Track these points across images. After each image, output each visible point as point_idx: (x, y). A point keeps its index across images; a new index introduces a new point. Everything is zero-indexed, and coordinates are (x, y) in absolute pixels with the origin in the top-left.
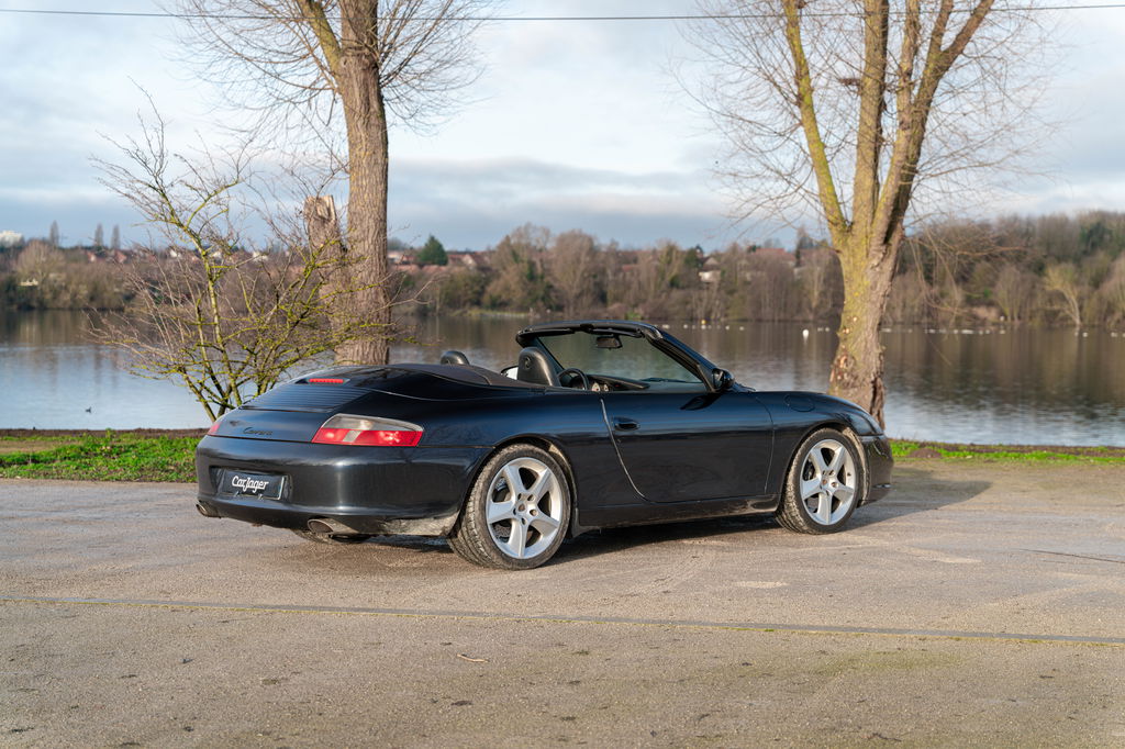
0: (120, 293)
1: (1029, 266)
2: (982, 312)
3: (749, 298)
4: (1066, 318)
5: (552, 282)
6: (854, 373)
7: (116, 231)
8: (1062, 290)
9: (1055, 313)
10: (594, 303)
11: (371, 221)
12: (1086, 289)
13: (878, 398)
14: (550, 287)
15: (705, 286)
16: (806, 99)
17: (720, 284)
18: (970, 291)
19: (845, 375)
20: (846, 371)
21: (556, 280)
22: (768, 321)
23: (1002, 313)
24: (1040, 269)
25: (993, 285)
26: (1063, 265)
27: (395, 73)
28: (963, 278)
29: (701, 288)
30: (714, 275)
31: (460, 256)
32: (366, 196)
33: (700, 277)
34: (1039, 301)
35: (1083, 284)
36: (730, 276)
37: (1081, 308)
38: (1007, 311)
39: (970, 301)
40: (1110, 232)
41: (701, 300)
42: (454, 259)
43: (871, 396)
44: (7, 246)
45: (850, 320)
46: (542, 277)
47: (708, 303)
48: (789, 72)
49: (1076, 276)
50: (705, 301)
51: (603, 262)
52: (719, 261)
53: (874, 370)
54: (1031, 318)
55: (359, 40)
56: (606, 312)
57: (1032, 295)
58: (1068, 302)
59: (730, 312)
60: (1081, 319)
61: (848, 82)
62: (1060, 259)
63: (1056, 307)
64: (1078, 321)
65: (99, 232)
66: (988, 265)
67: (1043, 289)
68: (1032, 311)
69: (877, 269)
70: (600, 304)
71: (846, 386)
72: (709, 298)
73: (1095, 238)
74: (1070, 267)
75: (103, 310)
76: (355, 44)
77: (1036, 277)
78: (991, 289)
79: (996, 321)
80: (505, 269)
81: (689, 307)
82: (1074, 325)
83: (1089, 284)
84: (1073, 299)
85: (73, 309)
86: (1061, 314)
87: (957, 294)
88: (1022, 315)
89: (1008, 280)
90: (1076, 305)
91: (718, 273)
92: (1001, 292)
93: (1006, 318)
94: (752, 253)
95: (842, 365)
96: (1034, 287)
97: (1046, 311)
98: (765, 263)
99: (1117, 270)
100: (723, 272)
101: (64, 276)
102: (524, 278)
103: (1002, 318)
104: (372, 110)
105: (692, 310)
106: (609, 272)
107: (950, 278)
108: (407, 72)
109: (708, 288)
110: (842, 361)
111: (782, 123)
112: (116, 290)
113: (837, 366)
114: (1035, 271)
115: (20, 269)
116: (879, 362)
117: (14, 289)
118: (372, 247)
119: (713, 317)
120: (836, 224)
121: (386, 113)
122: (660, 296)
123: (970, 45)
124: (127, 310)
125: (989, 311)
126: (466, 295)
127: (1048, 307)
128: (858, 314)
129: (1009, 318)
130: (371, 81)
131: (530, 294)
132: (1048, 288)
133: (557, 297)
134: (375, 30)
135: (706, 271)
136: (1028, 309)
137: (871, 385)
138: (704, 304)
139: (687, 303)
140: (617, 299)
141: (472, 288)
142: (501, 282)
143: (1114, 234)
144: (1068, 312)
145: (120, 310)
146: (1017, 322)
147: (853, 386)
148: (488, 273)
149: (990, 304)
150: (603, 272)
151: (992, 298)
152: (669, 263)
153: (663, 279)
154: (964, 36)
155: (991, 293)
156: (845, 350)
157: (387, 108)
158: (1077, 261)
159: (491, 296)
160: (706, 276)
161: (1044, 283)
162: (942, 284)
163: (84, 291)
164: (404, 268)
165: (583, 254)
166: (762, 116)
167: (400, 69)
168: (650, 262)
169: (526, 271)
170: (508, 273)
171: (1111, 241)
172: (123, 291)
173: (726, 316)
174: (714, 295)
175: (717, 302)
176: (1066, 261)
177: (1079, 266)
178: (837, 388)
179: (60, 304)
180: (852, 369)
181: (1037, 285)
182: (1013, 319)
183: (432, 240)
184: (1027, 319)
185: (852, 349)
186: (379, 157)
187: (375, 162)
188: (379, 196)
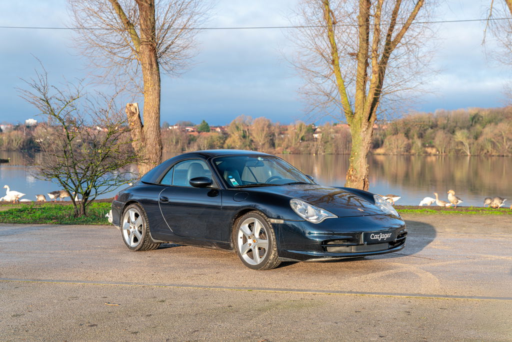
1: (449, 131)
2: (429, 150)
3: (333, 145)
4: (464, 152)
5: (253, 139)
6: (356, 176)
8: (462, 141)
9: (460, 150)
10: (270, 147)
12: (472, 140)
13: (366, 186)
14: (252, 141)
15: (315, 140)
16: (336, 62)
17: (321, 139)
18: (424, 141)
19: (352, 177)
20: (353, 175)
21: (254, 138)
22: (341, 154)
23: (438, 151)
24: (453, 132)
25: (434, 139)
26: (463, 130)
27: (163, 53)
28: (421, 136)
29: (314, 141)
30: (320, 135)
31: (215, 128)
33: (313, 136)
34: (453, 145)
35: (471, 138)
36: (325, 136)
37: (470, 148)
38: (440, 150)
39: (424, 145)
40: (482, 117)
41: (313, 145)
42: (212, 130)
43: (363, 185)
44: (30, 125)
45: (354, 154)
46: (249, 137)
47: (317, 147)
48: (329, 51)
49: (468, 135)
50: (315, 146)
51: (274, 130)
52: (322, 129)
53: (364, 174)
54: (449, 152)
55: (148, 38)
56: (275, 151)
57: (449, 143)
58: (465, 146)
59: (326, 150)
60: (470, 153)
61: (352, 55)
62: (461, 128)
63: (460, 148)
64: (469, 154)
66: (432, 130)
67: (455, 141)
68: (450, 150)
69: (365, 132)
70: (272, 148)
71: (353, 181)
72: (317, 145)
73: (476, 119)
74: (466, 131)
76: (146, 40)
77: (451, 135)
78: (433, 141)
79: (435, 153)
80: (233, 133)
81: (309, 148)
82: (467, 155)
83: (474, 138)
84: (467, 144)
86: (462, 151)
87: (419, 143)
88: (446, 151)
89: (440, 137)
90: (468, 147)
91: (321, 134)
92: (437, 142)
93: (439, 152)
94: (335, 126)
95: (351, 173)
96: (450, 140)
97: (456, 149)
98: (340, 130)
99: (485, 132)
100: (323, 135)
101: (52, 138)
102: (241, 137)
103: (438, 153)
104: (153, 68)
105: (310, 150)
106: (276, 135)
107: (416, 136)
108: (169, 52)
109: (317, 141)
110: (351, 171)
111: (327, 72)
113: (349, 173)
114: (451, 133)
115: (34, 135)
116: (366, 171)
117: (33, 143)
119: (319, 153)
120: (348, 114)
121: (160, 69)
122: (297, 144)
123: (403, 39)
125: (432, 150)
126: (217, 144)
127: (456, 148)
128: (357, 151)
129: (441, 152)
130: (153, 56)
131: (243, 144)
132: (456, 140)
133: (254, 145)
134: (154, 34)
135: (316, 133)
136: (448, 149)
137: (363, 181)
138: (315, 147)
139: (308, 147)
140: (279, 146)
141: (220, 141)
142: (232, 139)
143: (484, 118)
144: (465, 150)
146: (443, 154)
147: (356, 181)
148: (227, 135)
149: (433, 147)
150: (274, 135)
151: (434, 144)
152: (301, 130)
153: (298, 137)
154: (400, 35)
155: (433, 142)
156: (352, 166)
157: (160, 66)
158: (468, 128)
159: (228, 145)
160: (316, 136)
161: (455, 138)
162: (413, 139)
164: (192, 133)
165: (265, 127)
166: (318, 69)
167: (166, 51)
168: (293, 130)
169: (242, 134)
170: (235, 135)
171: (482, 120)
173: (324, 152)
174: (319, 143)
175: (320, 147)
176: (464, 129)
177: (470, 131)
178: (349, 182)
180: (355, 174)
181: (452, 139)
182: (442, 153)
183: (204, 121)
184: (448, 153)
185: (355, 165)
186: (157, 87)
187: (155, 89)
188: (157, 103)
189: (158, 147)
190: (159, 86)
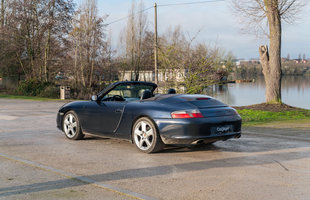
0: (302, 71)
7: (304, 55)
11: (275, 52)
32: (274, 45)
65: (300, 56)
75: (297, 75)
76: (270, 3)
85: (290, 75)
101: (288, 67)
104: (276, 21)
112: (302, 70)
118: (275, 59)
124: (304, 75)
145: (302, 75)
163: (293, 70)
172: (303, 70)
179: (287, 74)
186: (278, 34)
187: (277, 35)
188: (278, 44)
189: (278, 73)
190: (280, 33)
